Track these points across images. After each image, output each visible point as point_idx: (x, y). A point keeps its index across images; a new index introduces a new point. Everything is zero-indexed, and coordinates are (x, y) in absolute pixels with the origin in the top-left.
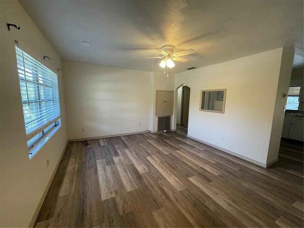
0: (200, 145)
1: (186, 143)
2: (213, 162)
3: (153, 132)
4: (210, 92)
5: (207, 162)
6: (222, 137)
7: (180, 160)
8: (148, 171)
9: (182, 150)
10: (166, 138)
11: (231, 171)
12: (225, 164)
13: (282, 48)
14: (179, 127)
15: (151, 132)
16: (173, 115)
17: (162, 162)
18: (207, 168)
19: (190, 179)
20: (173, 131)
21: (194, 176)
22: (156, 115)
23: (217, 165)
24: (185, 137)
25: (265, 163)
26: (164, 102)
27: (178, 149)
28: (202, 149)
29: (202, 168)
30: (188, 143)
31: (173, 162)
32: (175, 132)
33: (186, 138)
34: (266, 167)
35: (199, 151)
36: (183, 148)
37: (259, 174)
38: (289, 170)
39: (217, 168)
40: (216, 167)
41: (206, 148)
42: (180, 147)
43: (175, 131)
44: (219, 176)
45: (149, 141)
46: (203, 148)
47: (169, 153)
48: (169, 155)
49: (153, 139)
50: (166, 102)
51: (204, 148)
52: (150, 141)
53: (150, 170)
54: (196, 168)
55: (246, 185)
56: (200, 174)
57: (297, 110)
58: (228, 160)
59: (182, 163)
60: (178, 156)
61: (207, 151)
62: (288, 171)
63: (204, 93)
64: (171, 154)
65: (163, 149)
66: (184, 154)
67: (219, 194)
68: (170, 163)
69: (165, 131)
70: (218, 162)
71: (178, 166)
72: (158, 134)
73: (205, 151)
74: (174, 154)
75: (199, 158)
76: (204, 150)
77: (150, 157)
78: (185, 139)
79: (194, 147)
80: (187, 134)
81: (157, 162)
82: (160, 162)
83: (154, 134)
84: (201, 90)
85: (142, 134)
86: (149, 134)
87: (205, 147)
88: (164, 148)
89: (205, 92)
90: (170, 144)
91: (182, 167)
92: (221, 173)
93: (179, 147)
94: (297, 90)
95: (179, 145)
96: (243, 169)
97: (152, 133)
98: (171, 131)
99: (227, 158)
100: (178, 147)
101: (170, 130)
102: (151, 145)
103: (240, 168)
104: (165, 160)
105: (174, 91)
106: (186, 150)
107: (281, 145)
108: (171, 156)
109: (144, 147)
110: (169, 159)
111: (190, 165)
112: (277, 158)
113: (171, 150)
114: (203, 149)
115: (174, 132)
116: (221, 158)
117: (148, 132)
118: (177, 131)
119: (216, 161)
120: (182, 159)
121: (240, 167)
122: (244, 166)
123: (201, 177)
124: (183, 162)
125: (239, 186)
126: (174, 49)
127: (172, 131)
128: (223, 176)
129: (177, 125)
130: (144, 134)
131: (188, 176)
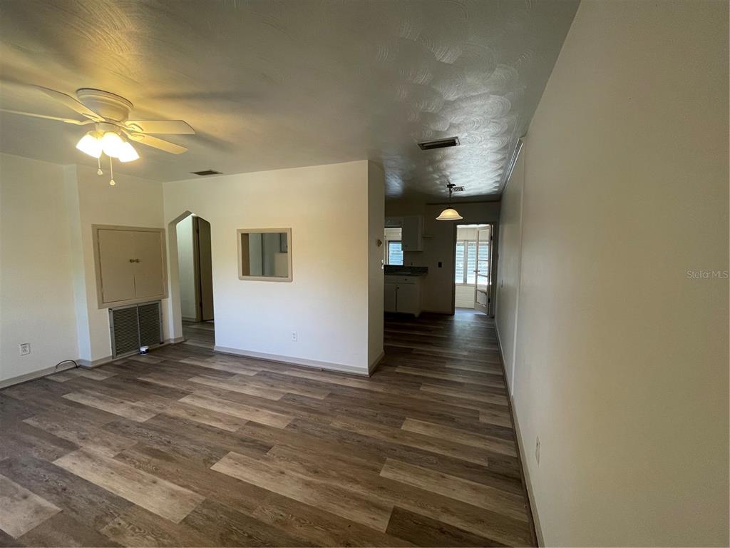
0: (247, 365)
1: (211, 369)
2: (276, 399)
3: (93, 362)
4: (262, 234)
5: (263, 404)
6: (294, 334)
7: (191, 424)
8: (60, 509)
9: (197, 392)
10: (147, 369)
11: (312, 405)
12: (302, 394)
13: (366, 162)
14: (194, 327)
15: (83, 364)
16: (166, 297)
17: (125, 452)
18: (264, 418)
19: (214, 468)
20: (172, 342)
21: (228, 452)
22: (102, 303)
23: (286, 401)
24: (210, 353)
25: (366, 366)
26: (131, 261)
27: (184, 394)
28: (252, 374)
29: (250, 423)
30: (217, 366)
32: (179, 347)
33: (212, 356)
34: (368, 374)
35: (245, 380)
36: (201, 387)
37: (357, 392)
38: (396, 367)
39: (286, 410)
40: (283, 408)
41: (261, 369)
42: (193, 384)
43: (181, 343)
44: (287, 426)
45: (71, 397)
46: (254, 371)
47: (154, 415)
48: (156, 423)
49: (93, 385)
50: (137, 261)
51: (257, 369)
52: (80, 395)
53: (66, 503)
54: (233, 430)
55: (337, 424)
56: (243, 442)
57: (402, 264)
58: (308, 383)
59: (194, 429)
60: (183, 415)
61: (265, 375)
62: (397, 370)
63: (245, 237)
65: (133, 408)
66: (201, 401)
67: (286, 471)
68: (155, 447)
69: (143, 349)
70: (289, 394)
71: (182, 445)
72: (116, 363)
73: (261, 375)
74: (170, 412)
75: (242, 400)
76: (257, 375)
77: (73, 453)
78: (208, 360)
79: (234, 374)
80: (214, 342)
81: (102, 462)
82: (116, 457)
83: (99, 367)
84: (238, 230)
85: (43, 378)
86: (78, 373)
87: (259, 367)
88: (138, 404)
89: (248, 234)
90: (157, 385)
91: (194, 442)
92: (292, 418)
93: (188, 386)
94: (397, 233)
95: (190, 380)
96: (333, 392)
97: (91, 366)
98: (166, 343)
99: (306, 379)
100: (184, 388)
101: (163, 343)
102: (80, 412)
103: (329, 392)
104: (136, 442)
105: (164, 230)
106: (211, 389)
107: (385, 326)
109: (46, 426)
110: (151, 433)
111: (219, 426)
112: (383, 351)
113: (160, 404)
114: (255, 373)
115: (175, 344)
116: (295, 381)
117: (74, 366)
118: (186, 341)
119: (283, 393)
120: (194, 420)
121: (330, 389)
122: (336, 385)
123: (248, 447)
125: (326, 431)
126: (127, 109)
127: (170, 344)
128: (296, 423)
129: (186, 322)
130: (49, 377)
131: (210, 460)
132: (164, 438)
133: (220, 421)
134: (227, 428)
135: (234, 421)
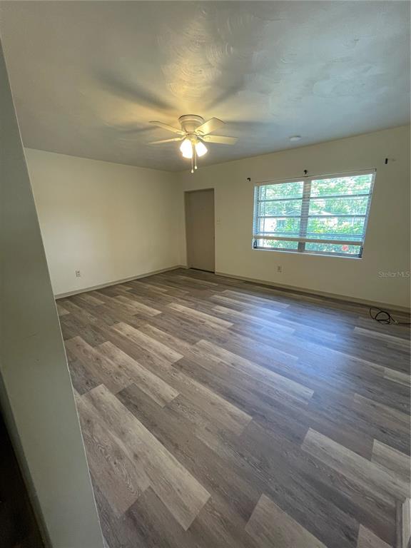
7: (171, 333)
31: (183, 326)
47: (197, 344)
48: (197, 339)
54: (148, 326)
59: (169, 329)
60: (177, 341)
64: (193, 342)
68: (188, 324)
71: (174, 322)
82: (204, 322)
91: (169, 322)
108: (193, 337)
110: (193, 331)
111: (155, 329)
120: (170, 336)
124: (167, 330)
131: (162, 315)
132: (185, 327)
133: (154, 332)
134: (151, 327)
135: (146, 331)
